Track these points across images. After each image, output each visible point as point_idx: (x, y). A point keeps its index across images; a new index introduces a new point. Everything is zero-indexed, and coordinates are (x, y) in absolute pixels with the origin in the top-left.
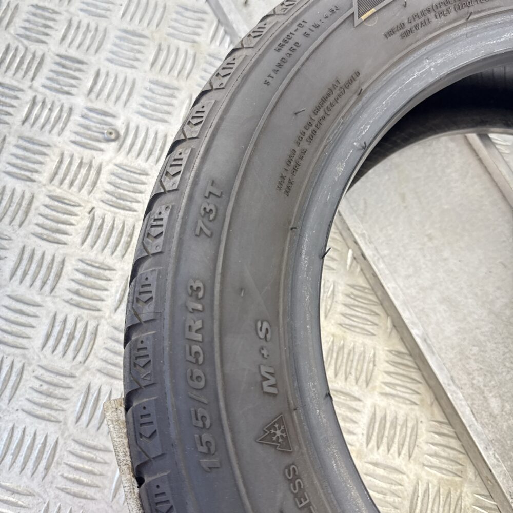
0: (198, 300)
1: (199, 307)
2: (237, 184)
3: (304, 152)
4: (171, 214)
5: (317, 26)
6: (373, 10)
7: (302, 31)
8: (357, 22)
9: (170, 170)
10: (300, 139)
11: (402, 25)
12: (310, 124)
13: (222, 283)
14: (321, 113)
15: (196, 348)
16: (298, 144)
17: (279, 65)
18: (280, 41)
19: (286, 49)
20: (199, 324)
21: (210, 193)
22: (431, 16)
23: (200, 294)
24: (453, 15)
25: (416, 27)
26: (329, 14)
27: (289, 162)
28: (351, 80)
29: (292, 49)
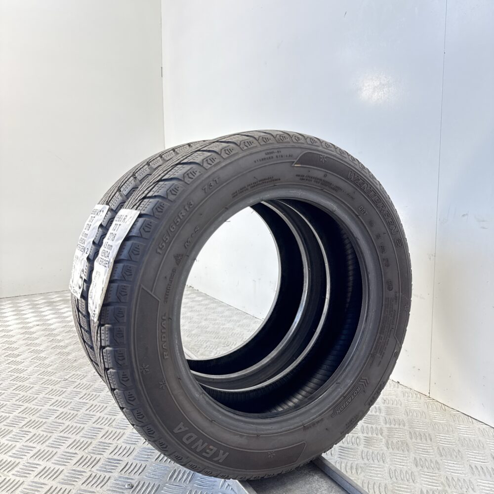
0: (189, 207)
1: (188, 210)
2: (225, 184)
3: (247, 189)
4: (200, 175)
5: (282, 156)
6: (300, 165)
7: (278, 154)
8: (293, 165)
10: (250, 185)
11: (304, 176)
12: (255, 183)
13: (198, 209)
14: (261, 182)
15: (179, 220)
16: (248, 186)
17: (263, 159)
18: (268, 151)
19: (268, 156)
20: (184, 214)
21: (215, 181)
22: (313, 180)
23: (191, 206)
24: (319, 184)
25: (307, 180)
26: (288, 155)
27: (241, 189)
28: (276, 180)
29: (270, 158)
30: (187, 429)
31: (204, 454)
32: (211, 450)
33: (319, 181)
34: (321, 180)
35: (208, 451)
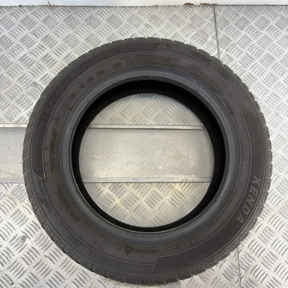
0: (93, 254)
1: (95, 254)
2: (71, 232)
3: (71, 210)
4: (70, 250)
5: (41, 190)
6: (44, 173)
7: (41, 195)
8: (45, 180)
9: (59, 244)
10: (68, 210)
11: (51, 167)
12: (65, 205)
13: (92, 247)
14: (64, 201)
15: (103, 260)
16: (69, 211)
17: (47, 206)
18: (40, 202)
19: (44, 202)
20: (98, 257)
21: (70, 239)
22: (53, 157)
23: (92, 253)
24: (55, 150)
25: (53, 162)
26: (39, 185)
27: (72, 216)
28: (59, 188)
29: (44, 200)
30: (240, 213)
31: (256, 195)
32: (253, 190)
33: (52, 152)
34: (51, 151)
35: (254, 193)
